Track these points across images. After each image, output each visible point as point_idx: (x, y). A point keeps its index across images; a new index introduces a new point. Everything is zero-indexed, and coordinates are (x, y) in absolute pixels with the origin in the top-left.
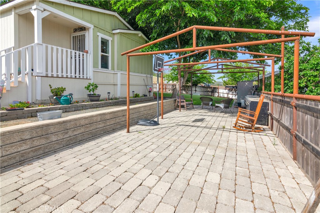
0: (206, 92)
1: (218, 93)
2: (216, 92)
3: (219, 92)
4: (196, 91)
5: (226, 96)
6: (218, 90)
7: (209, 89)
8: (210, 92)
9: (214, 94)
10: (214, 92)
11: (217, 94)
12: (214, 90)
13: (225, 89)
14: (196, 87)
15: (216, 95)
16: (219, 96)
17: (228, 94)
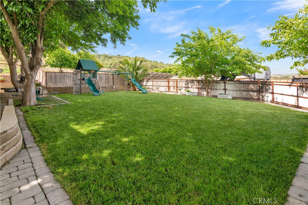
0: (245, 91)
1: (273, 93)
2: (267, 90)
3: (275, 92)
4: (225, 89)
5: (292, 101)
6: (271, 87)
7: (251, 86)
8: (254, 91)
9: (263, 97)
10: (262, 92)
11: (270, 96)
12: (262, 87)
13: (290, 85)
14: (225, 83)
15: (268, 97)
16: (275, 100)
17: (298, 97)
